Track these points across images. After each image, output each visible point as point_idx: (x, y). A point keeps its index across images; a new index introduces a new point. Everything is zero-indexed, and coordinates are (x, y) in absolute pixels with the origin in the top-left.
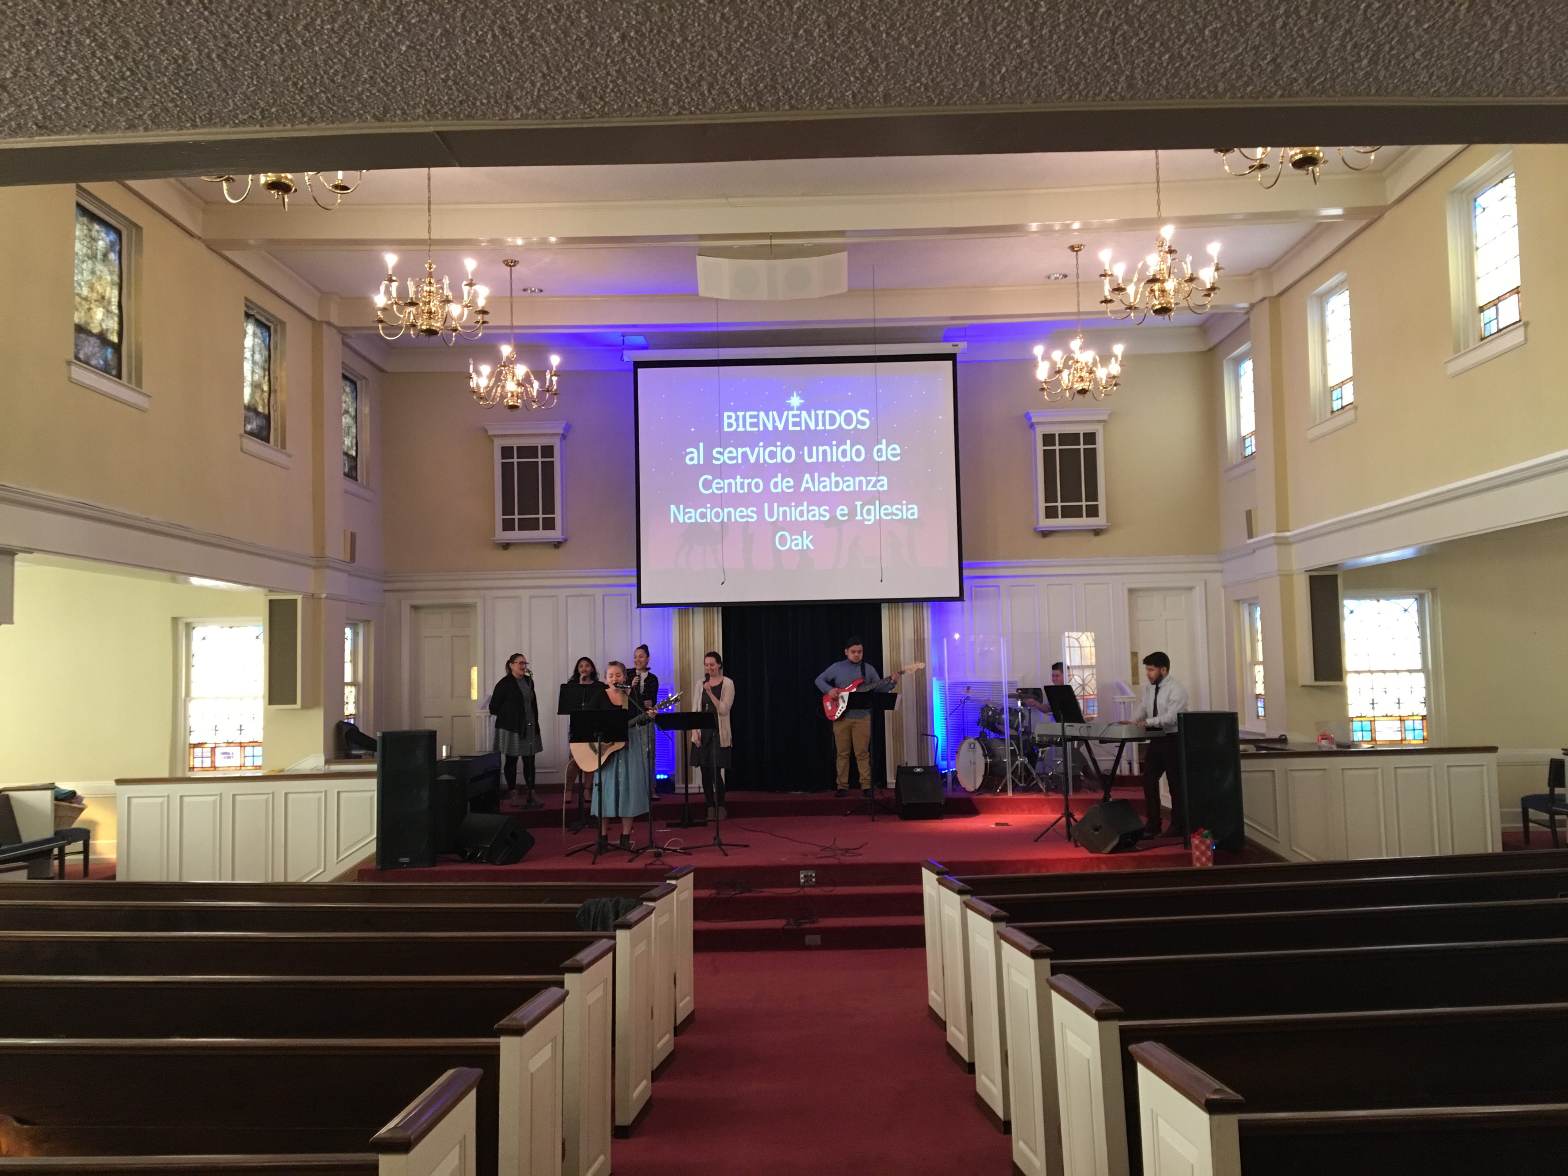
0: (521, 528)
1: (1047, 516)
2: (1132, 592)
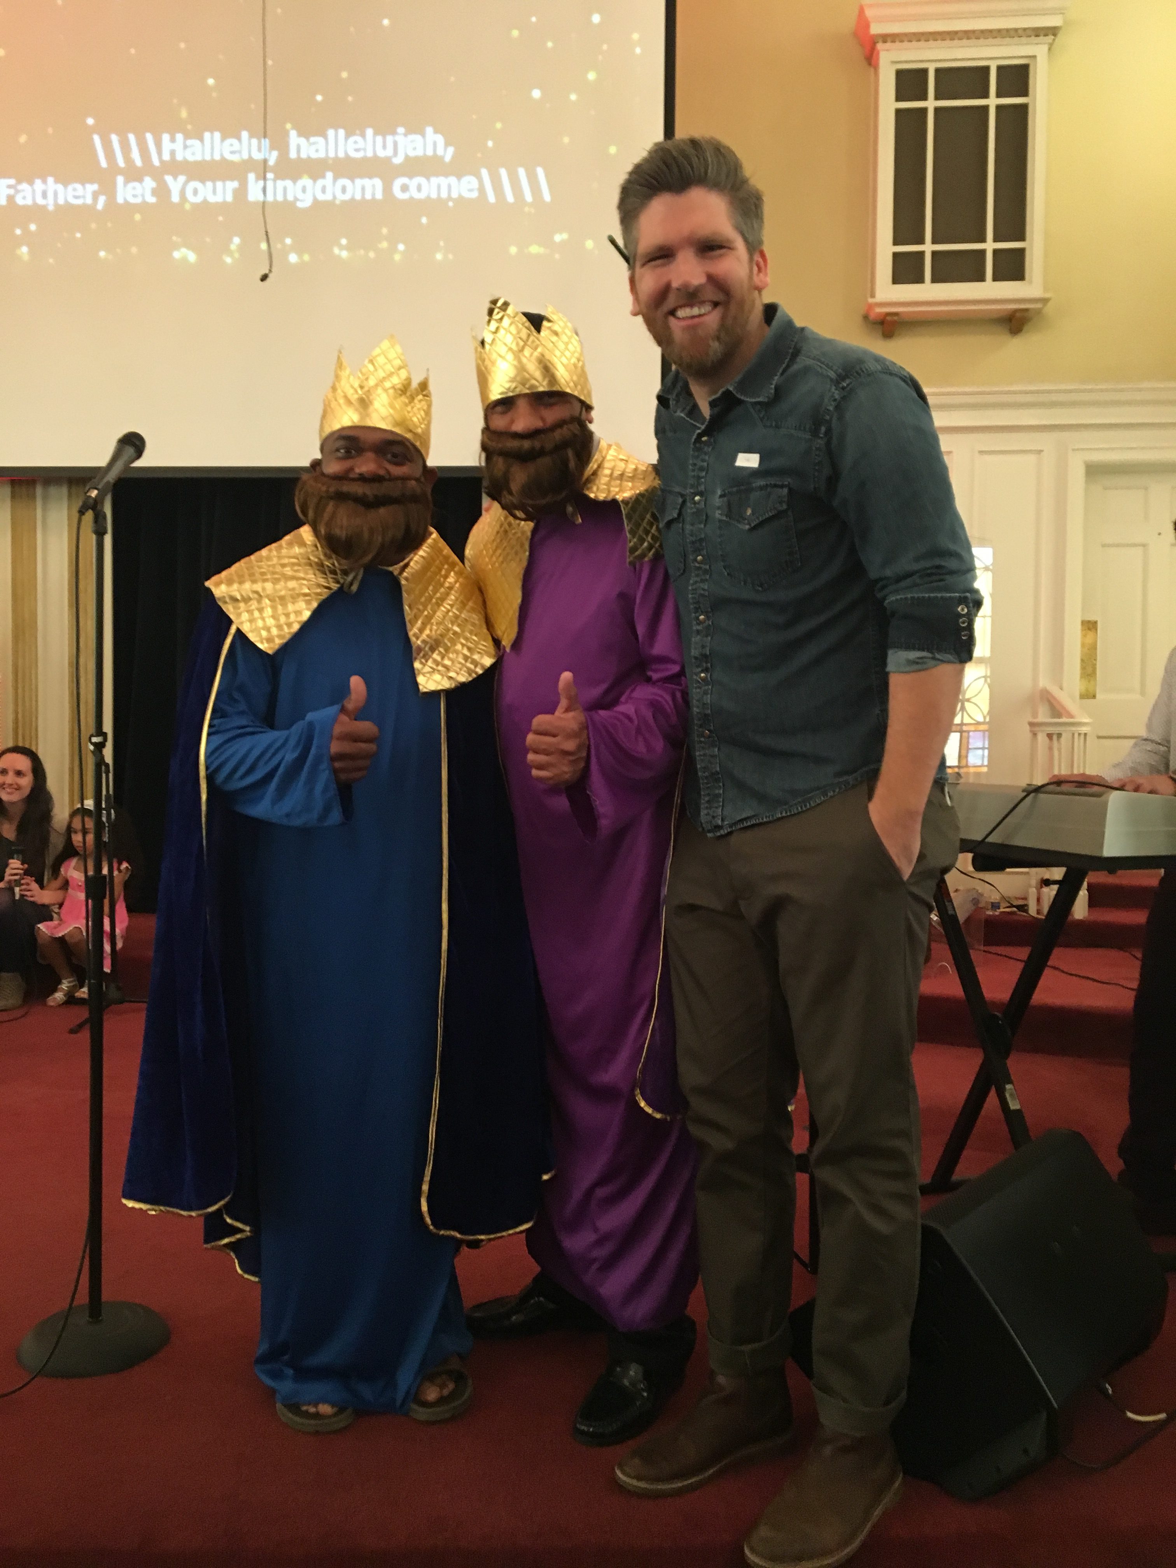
1: (896, 280)
2: (1094, 471)
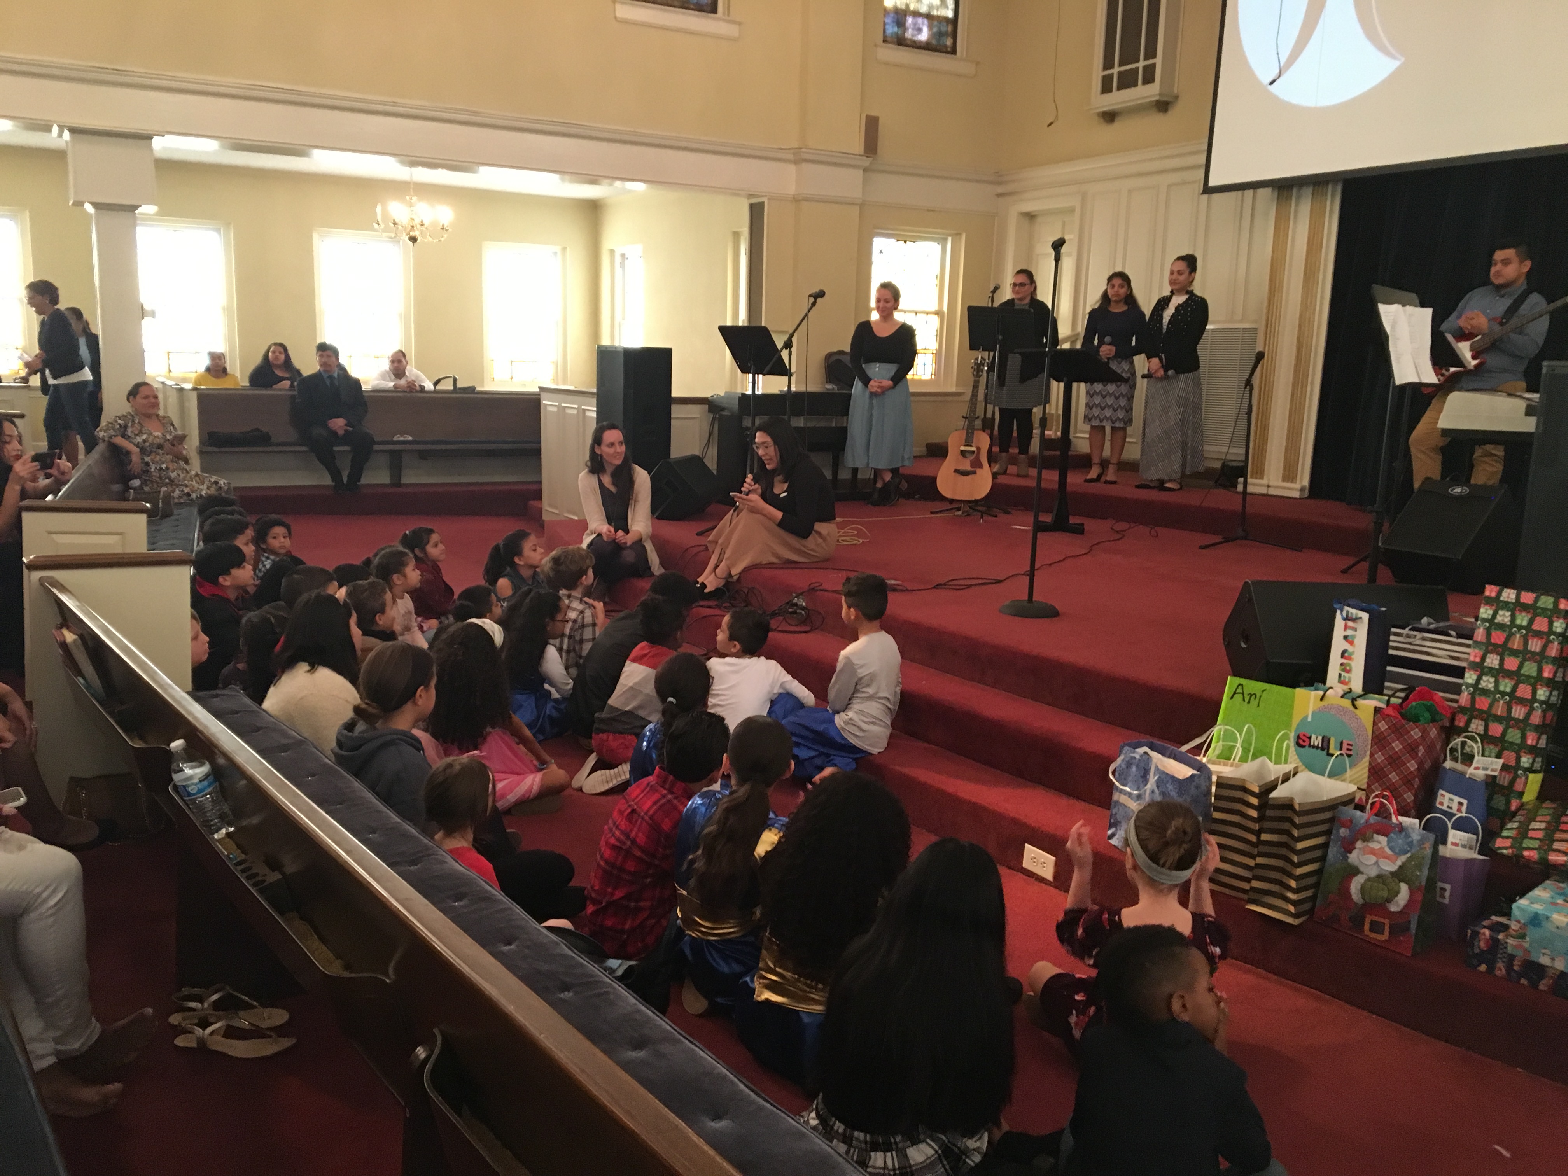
0: (1120, 88)
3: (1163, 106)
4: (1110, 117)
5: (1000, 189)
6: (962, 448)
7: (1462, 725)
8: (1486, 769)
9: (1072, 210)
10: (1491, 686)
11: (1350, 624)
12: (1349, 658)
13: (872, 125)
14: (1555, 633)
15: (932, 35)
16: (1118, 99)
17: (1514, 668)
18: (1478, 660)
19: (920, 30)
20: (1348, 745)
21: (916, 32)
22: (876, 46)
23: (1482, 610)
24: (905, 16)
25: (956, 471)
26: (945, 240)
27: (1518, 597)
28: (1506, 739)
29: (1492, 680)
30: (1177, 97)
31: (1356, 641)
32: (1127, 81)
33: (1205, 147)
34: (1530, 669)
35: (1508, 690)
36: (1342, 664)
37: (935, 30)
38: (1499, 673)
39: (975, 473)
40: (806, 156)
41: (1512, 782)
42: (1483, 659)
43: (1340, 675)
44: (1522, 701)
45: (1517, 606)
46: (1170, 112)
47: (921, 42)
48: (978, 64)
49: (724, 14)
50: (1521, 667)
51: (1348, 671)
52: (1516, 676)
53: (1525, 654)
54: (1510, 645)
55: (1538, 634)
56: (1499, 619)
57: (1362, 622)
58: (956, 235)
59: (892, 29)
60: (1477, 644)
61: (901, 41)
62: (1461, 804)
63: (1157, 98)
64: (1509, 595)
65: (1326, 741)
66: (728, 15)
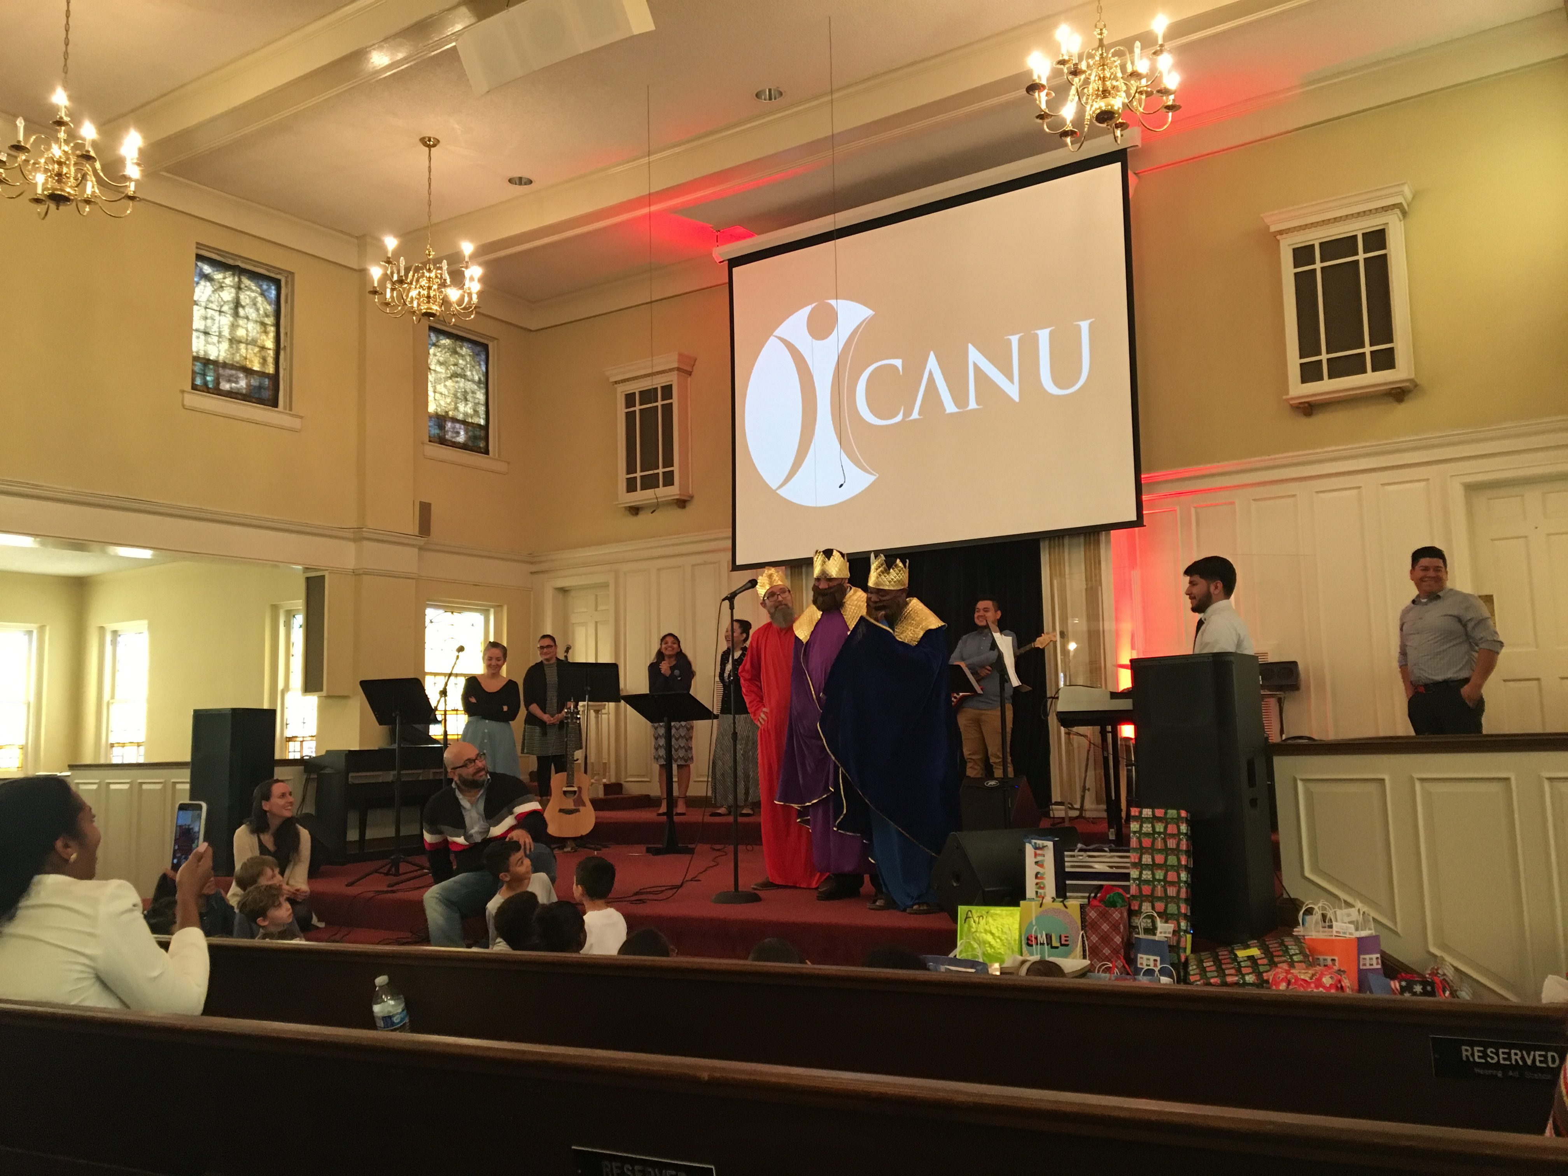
0: (643, 488)
1: (1304, 380)
2: (1472, 489)
3: (682, 503)
4: (635, 510)
5: (534, 568)
6: (565, 789)
7: (1136, 908)
8: (1165, 933)
9: (606, 585)
10: (1150, 877)
11: (1038, 852)
12: (1042, 878)
13: (425, 509)
14: (1183, 834)
15: (469, 438)
16: (641, 496)
17: (1162, 862)
18: (1137, 861)
19: (458, 433)
20: (1065, 937)
21: (455, 435)
22: (423, 443)
23: (1132, 826)
24: (445, 421)
25: (561, 811)
26: (488, 611)
27: (1153, 813)
28: (1168, 912)
29: (1150, 873)
30: (692, 497)
31: (1045, 865)
32: (650, 483)
33: (730, 534)
34: (1172, 860)
35: (1162, 878)
36: (1037, 884)
37: (470, 434)
38: (1153, 867)
39: (578, 811)
40: (365, 535)
41: (1178, 942)
42: (1140, 859)
43: (1037, 892)
44: (1172, 884)
45: (1154, 819)
46: (687, 508)
47: (459, 443)
48: (509, 463)
49: (285, 408)
50: (1166, 860)
51: (1043, 888)
52: (1164, 866)
53: (1167, 851)
54: (1155, 847)
55: (1172, 836)
56: (1144, 830)
57: (1048, 849)
58: (498, 608)
59: (435, 431)
60: (1135, 850)
61: (442, 441)
62: (1155, 960)
63: (677, 497)
64: (1147, 812)
65: (1049, 937)
66: (291, 409)
